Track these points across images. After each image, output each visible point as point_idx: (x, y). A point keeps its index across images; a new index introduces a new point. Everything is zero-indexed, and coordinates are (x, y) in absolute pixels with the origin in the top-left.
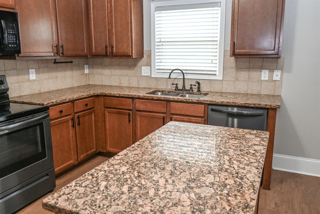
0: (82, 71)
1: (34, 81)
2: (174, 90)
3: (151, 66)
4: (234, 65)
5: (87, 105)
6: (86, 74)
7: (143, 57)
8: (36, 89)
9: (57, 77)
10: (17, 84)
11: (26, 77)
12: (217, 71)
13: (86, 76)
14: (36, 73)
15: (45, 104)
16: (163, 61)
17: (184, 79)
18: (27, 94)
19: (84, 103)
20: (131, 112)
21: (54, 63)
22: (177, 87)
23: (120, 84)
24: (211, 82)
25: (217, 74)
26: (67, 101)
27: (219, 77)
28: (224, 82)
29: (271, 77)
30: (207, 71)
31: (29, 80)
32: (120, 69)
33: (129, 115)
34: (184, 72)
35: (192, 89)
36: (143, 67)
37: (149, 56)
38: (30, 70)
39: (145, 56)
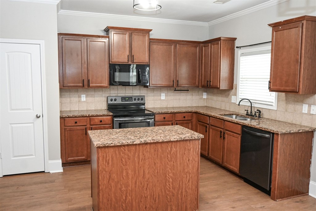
0: (201, 96)
1: (164, 100)
2: (245, 115)
3: (236, 96)
4: (285, 98)
5: (184, 117)
6: (204, 99)
7: (233, 89)
8: (164, 105)
9: (180, 99)
10: (153, 101)
11: (159, 98)
12: (274, 102)
13: (204, 100)
14: (166, 96)
15: (154, 112)
16: (243, 92)
17: (251, 106)
18: (158, 107)
19: (183, 116)
20: (208, 126)
21: (175, 90)
22: (247, 112)
23: (221, 107)
24: (269, 111)
25: (274, 105)
26: (169, 112)
27: (275, 108)
28: (278, 112)
29: (309, 110)
30: (268, 102)
31: (160, 100)
32: (221, 97)
33: (206, 127)
34: (251, 101)
35: (256, 115)
36: (232, 96)
37: (236, 89)
38: (162, 94)
39: (234, 88)
